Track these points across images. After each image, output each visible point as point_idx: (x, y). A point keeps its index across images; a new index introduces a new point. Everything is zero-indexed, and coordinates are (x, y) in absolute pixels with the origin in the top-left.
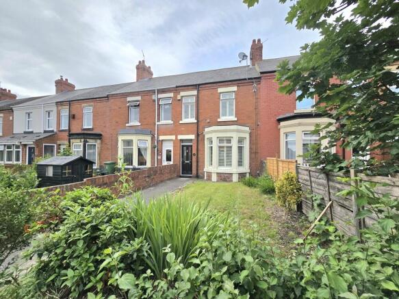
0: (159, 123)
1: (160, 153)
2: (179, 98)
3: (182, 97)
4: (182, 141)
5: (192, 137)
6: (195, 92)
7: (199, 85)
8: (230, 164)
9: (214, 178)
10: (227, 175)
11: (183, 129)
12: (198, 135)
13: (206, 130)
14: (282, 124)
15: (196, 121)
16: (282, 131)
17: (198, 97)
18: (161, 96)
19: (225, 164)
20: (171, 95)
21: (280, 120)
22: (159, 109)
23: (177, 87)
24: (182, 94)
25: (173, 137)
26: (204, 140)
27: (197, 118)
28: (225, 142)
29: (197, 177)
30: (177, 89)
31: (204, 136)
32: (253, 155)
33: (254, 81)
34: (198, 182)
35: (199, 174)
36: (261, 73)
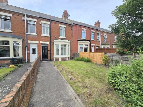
0: (27, 33)
1: (28, 49)
2: (40, 23)
3: (42, 23)
4: (42, 44)
5: (48, 43)
6: (49, 23)
7: (51, 20)
8: (65, 54)
9: (60, 60)
10: (65, 58)
11: (43, 39)
12: (51, 42)
13: (55, 40)
14: (79, 42)
15: (50, 36)
16: (79, 44)
17: (50, 25)
18: (28, 19)
19: (63, 54)
20: (36, 20)
21: (78, 41)
22: (27, 26)
23: (39, 17)
24: (42, 21)
25: (37, 42)
26: (53, 44)
27: (50, 35)
28: (63, 46)
29: (51, 60)
30: (40, 18)
31: (53, 43)
32: (71, 51)
33: (72, 26)
34: (51, 62)
35: (51, 59)
36: (74, 24)
